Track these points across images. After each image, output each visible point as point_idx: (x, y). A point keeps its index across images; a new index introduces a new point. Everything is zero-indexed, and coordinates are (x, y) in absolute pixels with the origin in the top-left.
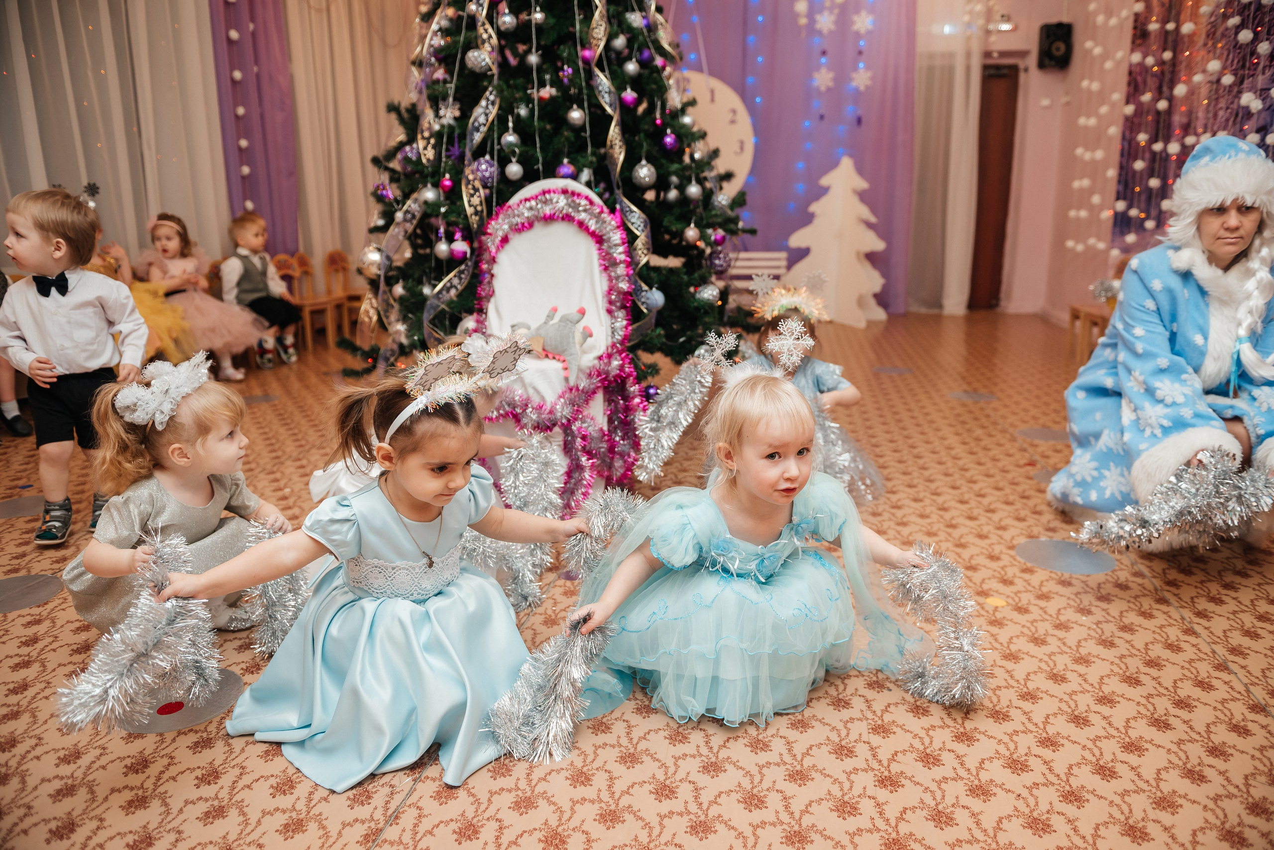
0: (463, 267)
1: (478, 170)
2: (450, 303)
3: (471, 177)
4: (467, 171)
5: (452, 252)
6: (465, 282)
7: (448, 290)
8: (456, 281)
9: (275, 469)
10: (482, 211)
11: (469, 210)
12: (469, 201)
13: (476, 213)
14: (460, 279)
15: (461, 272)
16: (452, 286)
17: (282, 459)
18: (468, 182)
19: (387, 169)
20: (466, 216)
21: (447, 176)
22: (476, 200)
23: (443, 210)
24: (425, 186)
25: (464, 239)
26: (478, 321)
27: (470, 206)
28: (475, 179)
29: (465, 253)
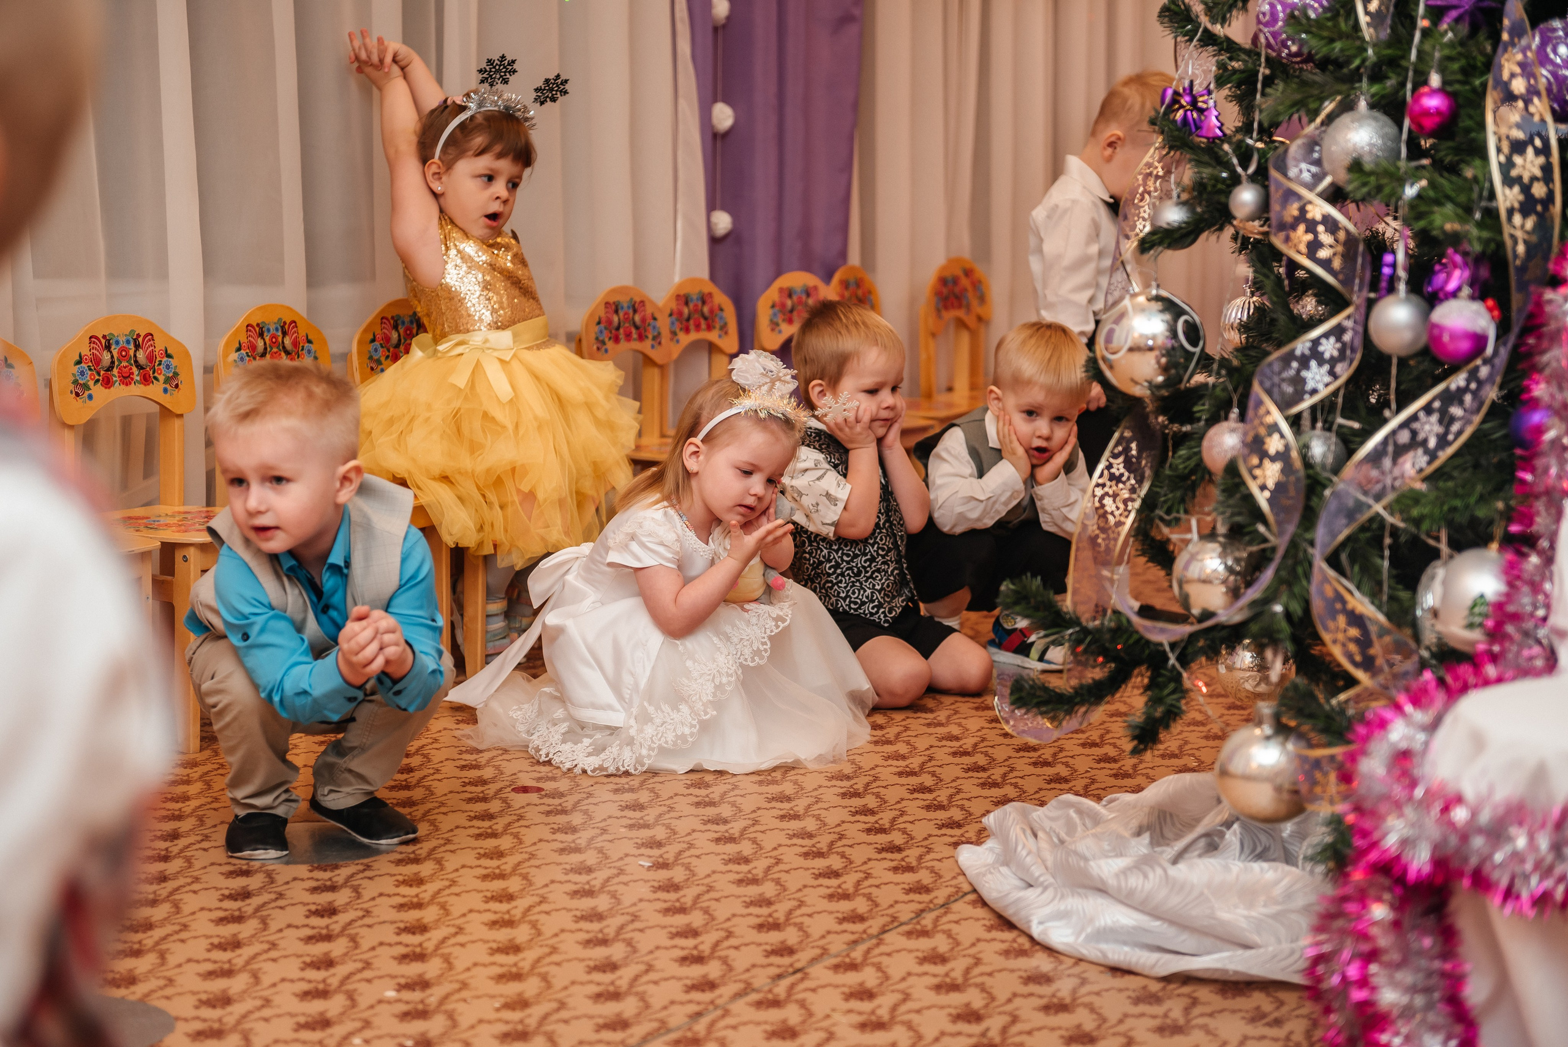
0: (1459, 380)
1: (1543, 59)
2: (1406, 501)
3: (1519, 86)
4: (1509, 64)
5: (1434, 332)
6: (1465, 428)
7: (1400, 451)
8: (1430, 428)
9: (781, 989)
10: (1550, 197)
11: (1507, 197)
12: (1507, 167)
13: (1528, 206)
14: (1446, 420)
15: (1451, 398)
16: (1416, 442)
17: (802, 958)
18: (1510, 97)
19: (1209, 39)
20: (1491, 214)
21: (1435, 80)
22: (1529, 164)
23: (1410, 191)
24: (1347, 106)
25: (1481, 293)
26: (1512, 575)
27: (1509, 181)
28: (1533, 91)
29: (1478, 341)
